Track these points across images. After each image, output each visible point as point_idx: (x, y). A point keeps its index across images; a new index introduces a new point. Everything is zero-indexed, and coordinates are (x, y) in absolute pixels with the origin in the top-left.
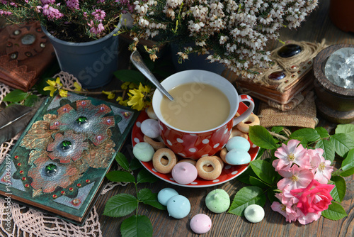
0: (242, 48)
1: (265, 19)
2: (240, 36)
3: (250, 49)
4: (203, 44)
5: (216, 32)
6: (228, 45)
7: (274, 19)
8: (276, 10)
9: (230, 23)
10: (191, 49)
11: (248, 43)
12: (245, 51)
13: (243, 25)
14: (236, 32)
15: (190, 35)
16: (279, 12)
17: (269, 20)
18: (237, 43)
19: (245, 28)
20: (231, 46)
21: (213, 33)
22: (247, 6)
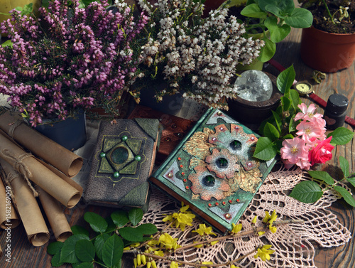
0: (211, 84)
1: (226, 59)
2: (210, 74)
3: (220, 85)
4: (176, 85)
5: (186, 74)
6: (199, 83)
7: (233, 58)
8: (234, 50)
9: (198, 64)
10: (165, 91)
11: (217, 80)
12: (215, 87)
13: (212, 65)
14: (207, 71)
15: (165, 78)
16: (236, 52)
17: (230, 59)
18: (206, 81)
19: (214, 67)
20: (202, 83)
21: (184, 75)
22: (209, 49)
